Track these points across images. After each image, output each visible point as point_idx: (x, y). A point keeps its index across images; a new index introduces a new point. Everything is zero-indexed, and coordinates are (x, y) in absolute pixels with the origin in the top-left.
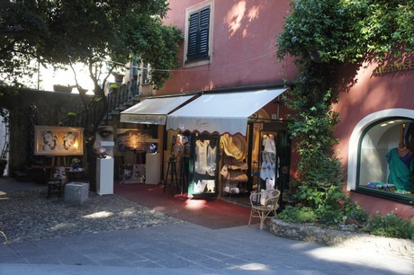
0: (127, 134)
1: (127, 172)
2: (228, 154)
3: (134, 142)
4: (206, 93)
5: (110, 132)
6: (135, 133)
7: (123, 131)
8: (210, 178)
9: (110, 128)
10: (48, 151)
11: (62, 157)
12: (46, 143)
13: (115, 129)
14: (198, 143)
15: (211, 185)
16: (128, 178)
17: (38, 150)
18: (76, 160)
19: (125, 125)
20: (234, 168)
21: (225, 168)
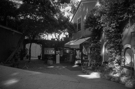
0: (66, 49)
1: (66, 59)
2: (84, 54)
3: (68, 51)
4: (80, 39)
5: (62, 49)
6: (68, 49)
7: (65, 49)
8: (80, 60)
9: (62, 48)
10: (47, 53)
11: (50, 55)
12: (47, 52)
13: (63, 48)
14: (77, 51)
15: (80, 61)
16: (66, 60)
17: (45, 53)
18: (51, 55)
19: (65, 47)
20: (86, 57)
21: (84, 57)
